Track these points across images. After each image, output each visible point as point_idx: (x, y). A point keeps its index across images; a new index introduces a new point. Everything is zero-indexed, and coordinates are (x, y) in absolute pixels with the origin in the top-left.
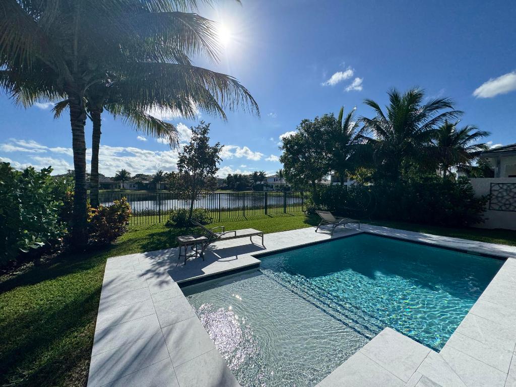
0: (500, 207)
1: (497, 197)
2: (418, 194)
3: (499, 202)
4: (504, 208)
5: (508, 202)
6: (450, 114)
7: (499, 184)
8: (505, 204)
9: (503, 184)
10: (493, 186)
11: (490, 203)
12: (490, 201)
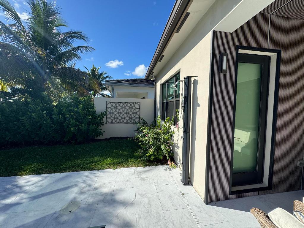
0: (112, 120)
1: (110, 113)
2: (45, 112)
3: (111, 116)
4: (114, 121)
5: (116, 117)
6: (86, 48)
7: (111, 102)
8: (114, 118)
9: (113, 102)
10: (108, 104)
11: (106, 118)
12: (106, 117)
